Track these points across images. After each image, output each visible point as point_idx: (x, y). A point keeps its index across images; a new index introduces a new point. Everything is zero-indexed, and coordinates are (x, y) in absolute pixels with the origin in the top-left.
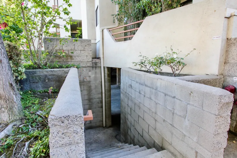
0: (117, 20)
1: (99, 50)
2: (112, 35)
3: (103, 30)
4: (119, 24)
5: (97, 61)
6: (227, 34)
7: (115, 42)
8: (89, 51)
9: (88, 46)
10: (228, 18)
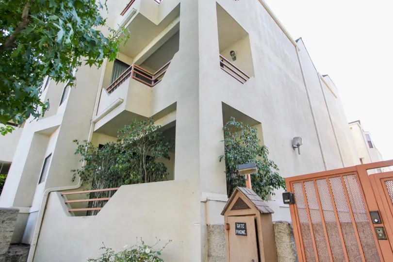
0: (80, 178)
1: (31, 229)
2: (66, 203)
3: (49, 193)
4: (82, 185)
5: (19, 254)
6: (206, 219)
7: (68, 216)
8: (7, 231)
9: (8, 221)
10: (205, 202)
